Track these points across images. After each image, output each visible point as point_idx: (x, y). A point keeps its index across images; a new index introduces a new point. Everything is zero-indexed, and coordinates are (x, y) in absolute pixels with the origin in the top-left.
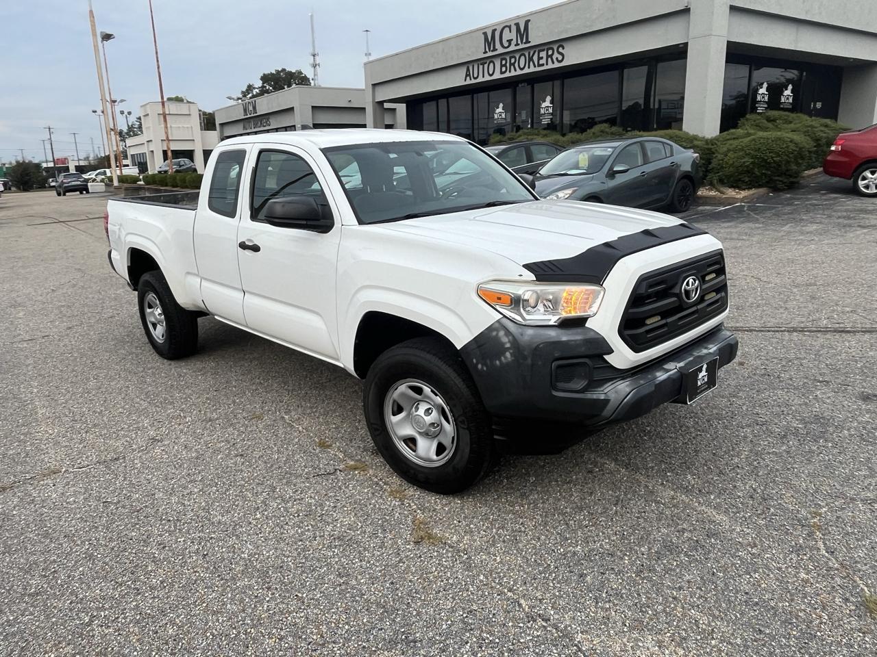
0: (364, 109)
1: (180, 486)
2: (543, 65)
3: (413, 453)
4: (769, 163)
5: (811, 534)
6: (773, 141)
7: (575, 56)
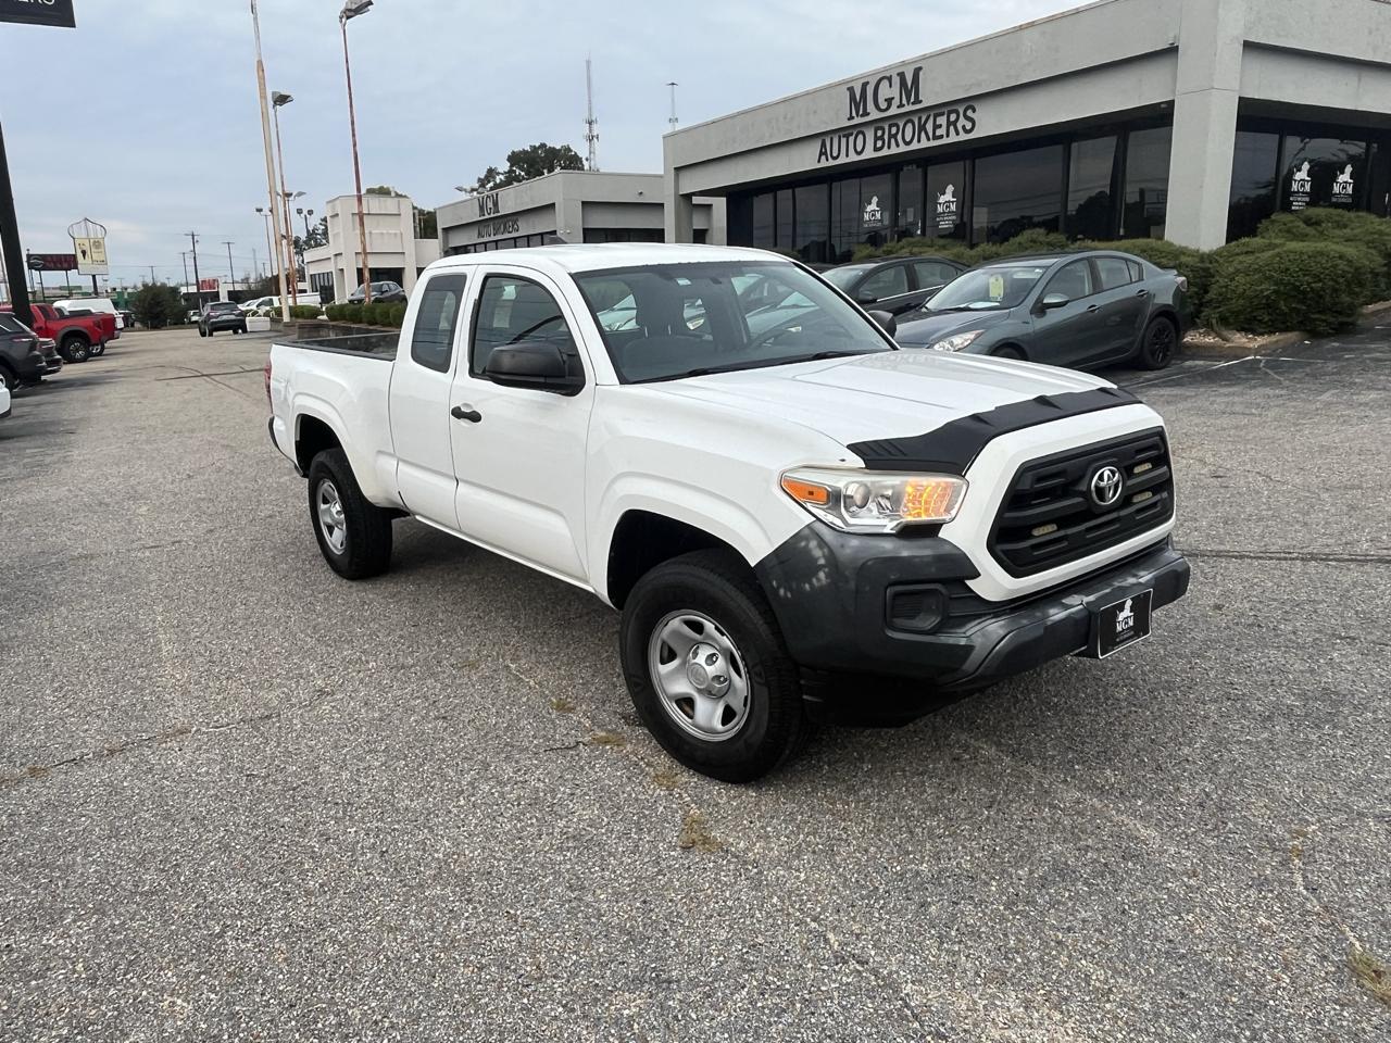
0: (662, 205)
1: (354, 757)
2: (941, 137)
3: (690, 720)
4: (1304, 293)
5: (1284, 863)
6: (1309, 257)
7: (992, 122)
